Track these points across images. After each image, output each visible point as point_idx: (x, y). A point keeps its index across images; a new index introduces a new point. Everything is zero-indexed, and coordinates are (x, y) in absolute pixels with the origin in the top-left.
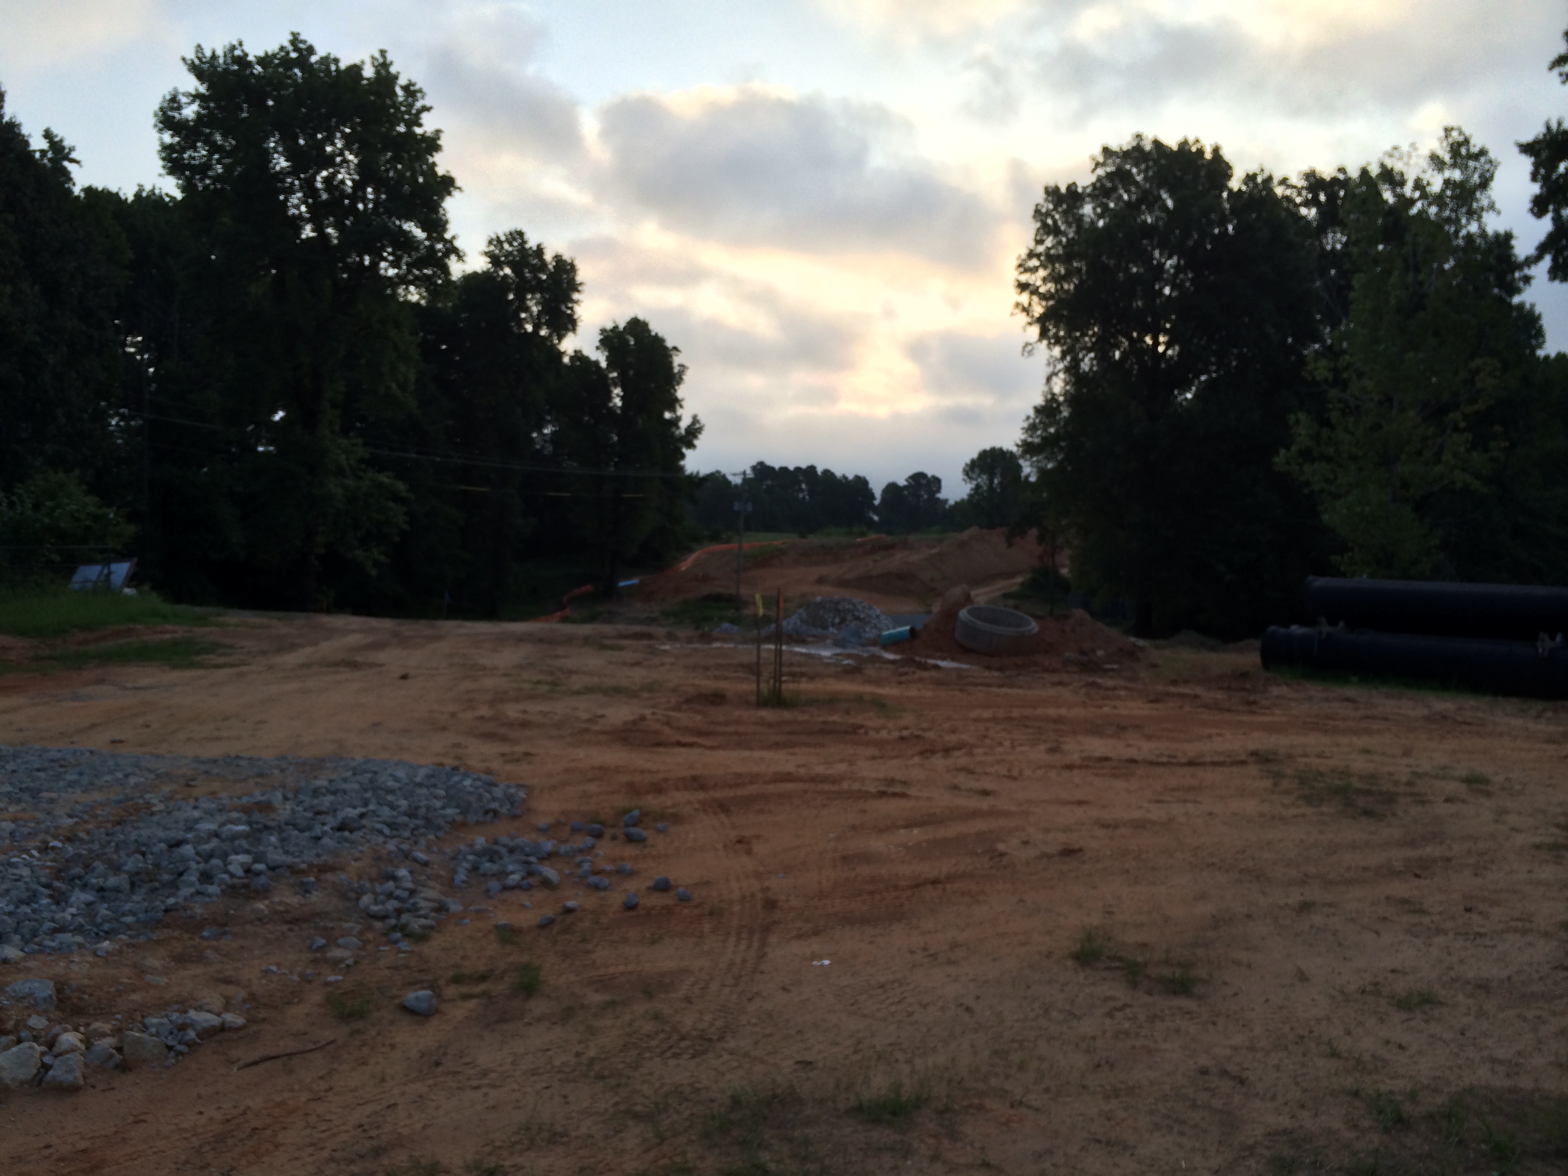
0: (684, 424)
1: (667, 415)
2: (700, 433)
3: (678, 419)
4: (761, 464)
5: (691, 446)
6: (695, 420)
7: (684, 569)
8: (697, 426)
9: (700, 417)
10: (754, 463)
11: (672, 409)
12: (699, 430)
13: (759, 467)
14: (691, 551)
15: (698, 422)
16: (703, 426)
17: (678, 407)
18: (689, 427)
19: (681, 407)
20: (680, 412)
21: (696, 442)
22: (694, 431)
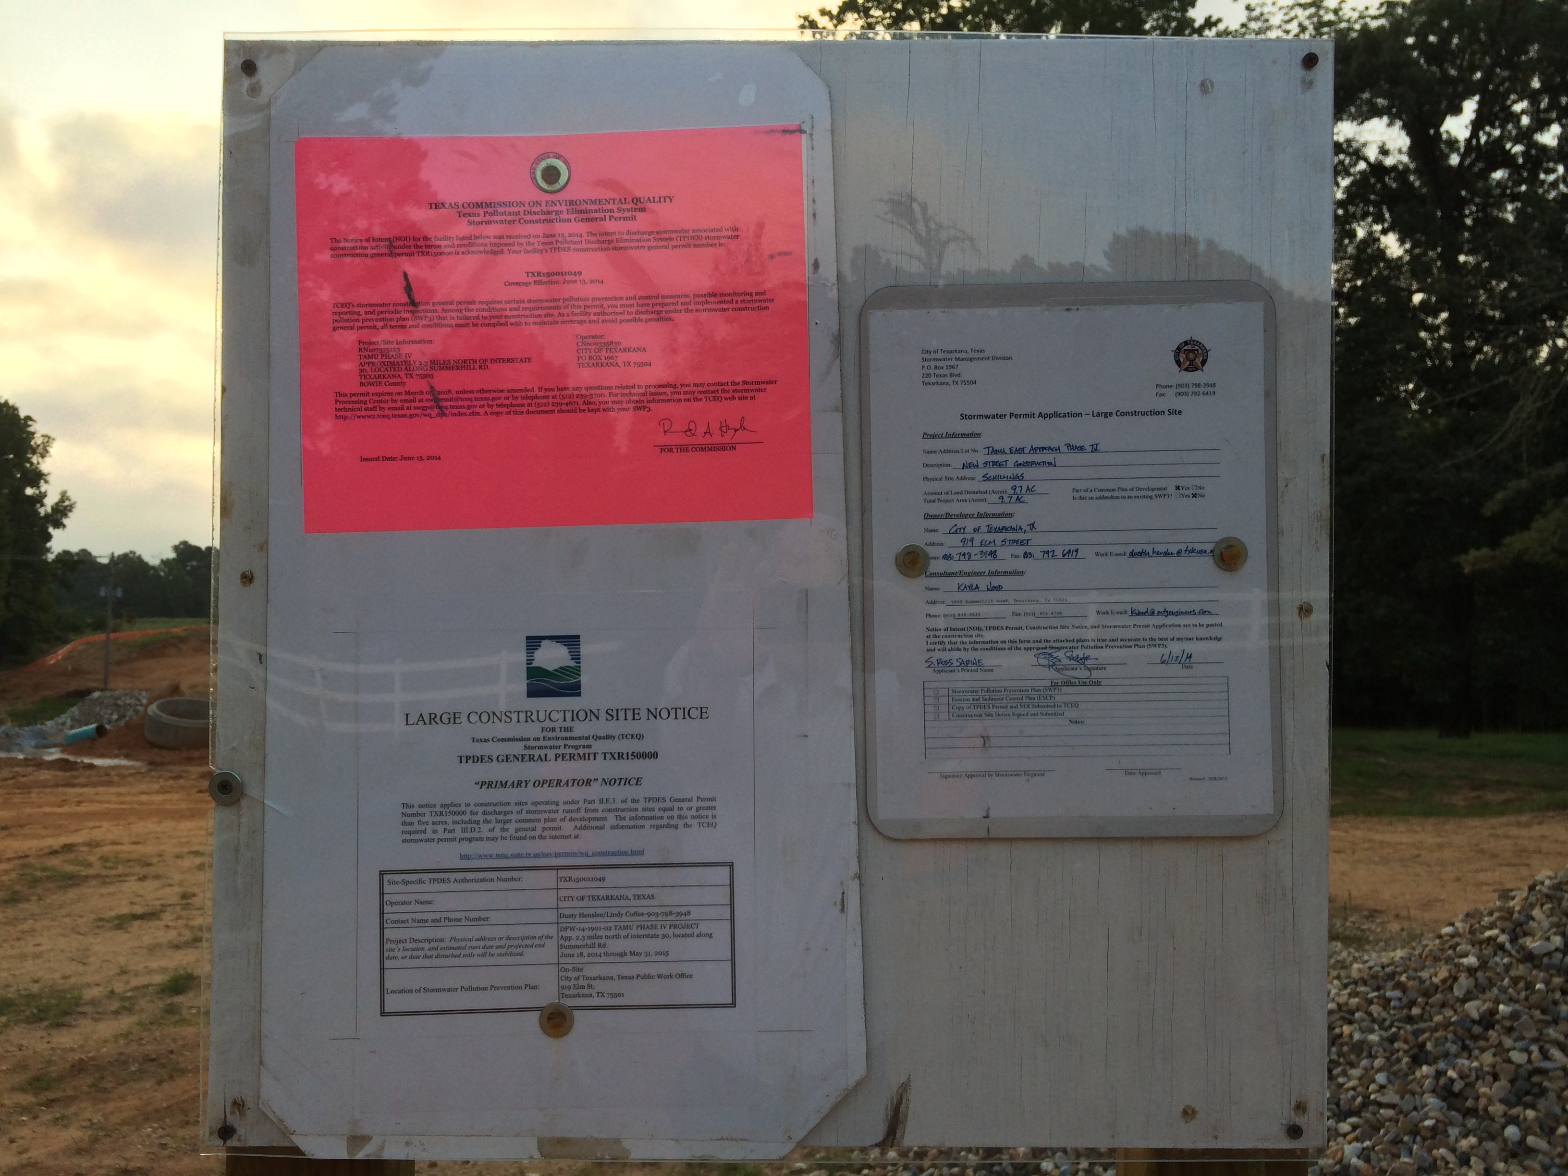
0: (50, 501)
1: (29, 491)
2: (70, 511)
3: (44, 495)
4: (185, 543)
5: (58, 525)
6: (64, 497)
7: (52, 662)
8: (67, 503)
9: (69, 494)
10: (177, 543)
11: (35, 483)
12: (70, 508)
13: (182, 546)
14: (66, 642)
15: (68, 499)
16: (75, 503)
17: (42, 482)
18: (57, 504)
19: (46, 482)
20: (44, 487)
21: (65, 521)
22: (61, 511)
